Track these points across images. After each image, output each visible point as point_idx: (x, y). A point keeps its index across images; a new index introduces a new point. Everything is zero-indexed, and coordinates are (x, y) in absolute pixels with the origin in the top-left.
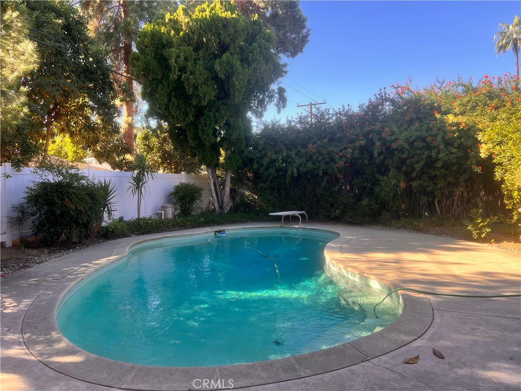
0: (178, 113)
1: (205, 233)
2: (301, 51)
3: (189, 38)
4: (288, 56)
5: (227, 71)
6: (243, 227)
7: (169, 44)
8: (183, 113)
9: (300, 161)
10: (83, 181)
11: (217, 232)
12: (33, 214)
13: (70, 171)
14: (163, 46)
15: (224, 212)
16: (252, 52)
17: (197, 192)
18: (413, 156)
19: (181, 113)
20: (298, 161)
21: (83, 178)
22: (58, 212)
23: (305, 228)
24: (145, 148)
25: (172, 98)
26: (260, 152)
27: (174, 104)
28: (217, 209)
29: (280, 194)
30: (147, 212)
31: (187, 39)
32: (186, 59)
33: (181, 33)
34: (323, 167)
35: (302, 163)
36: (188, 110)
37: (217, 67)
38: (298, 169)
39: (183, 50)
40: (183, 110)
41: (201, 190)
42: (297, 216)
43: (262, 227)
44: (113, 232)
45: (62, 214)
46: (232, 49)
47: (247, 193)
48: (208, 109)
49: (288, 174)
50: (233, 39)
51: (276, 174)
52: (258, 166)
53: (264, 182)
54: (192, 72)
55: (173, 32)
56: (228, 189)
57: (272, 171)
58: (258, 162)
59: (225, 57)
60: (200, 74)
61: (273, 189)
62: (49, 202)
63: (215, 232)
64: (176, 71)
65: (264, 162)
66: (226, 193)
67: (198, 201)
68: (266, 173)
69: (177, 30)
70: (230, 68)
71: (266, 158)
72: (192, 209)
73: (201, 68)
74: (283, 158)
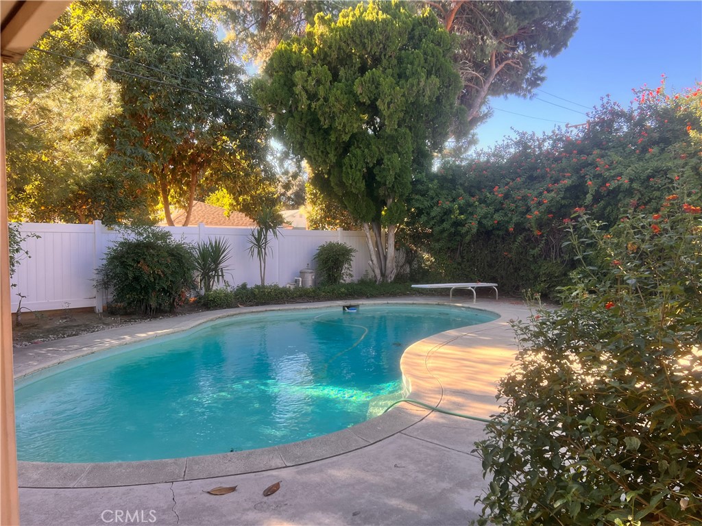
0: (315, 152)
1: (328, 307)
2: (565, 45)
3: (326, 54)
4: (545, 55)
5: (371, 92)
6: (386, 302)
7: (300, 66)
8: (322, 152)
9: (485, 210)
11: (347, 307)
14: (294, 69)
15: (387, 281)
16: (412, 63)
18: (650, 201)
19: (320, 153)
20: (482, 210)
22: (130, 276)
23: (469, 308)
24: (311, 198)
25: (307, 134)
26: (432, 198)
27: (309, 142)
28: (379, 277)
29: (463, 257)
31: (323, 57)
32: (319, 82)
33: (315, 50)
34: (515, 219)
35: (487, 214)
36: (328, 149)
37: (358, 89)
38: (480, 223)
39: (315, 71)
40: (321, 149)
41: (351, 251)
42: (471, 290)
43: (413, 304)
46: (384, 62)
47: (426, 256)
48: (356, 145)
49: (464, 230)
50: (384, 48)
51: (453, 230)
52: (426, 218)
53: (438, 241)
54: (326, 100)
55: (306, 49)
56: (391, 251)
57: (446, 225)
58: (428, 214)
59: (368, 74)
60: (337, 100)
61: (454, 251)
62: (124, 264)
63: (344, 307)
64: (304, 100)
65: (433, 214)
66: (389, 256)
67: (346, 266)
68: (437, 229)
69: (311, 46)
70: (377, 88)
71: (435, 208)
72: (340, 276)
73: (339, 92)
74: (460, 208)
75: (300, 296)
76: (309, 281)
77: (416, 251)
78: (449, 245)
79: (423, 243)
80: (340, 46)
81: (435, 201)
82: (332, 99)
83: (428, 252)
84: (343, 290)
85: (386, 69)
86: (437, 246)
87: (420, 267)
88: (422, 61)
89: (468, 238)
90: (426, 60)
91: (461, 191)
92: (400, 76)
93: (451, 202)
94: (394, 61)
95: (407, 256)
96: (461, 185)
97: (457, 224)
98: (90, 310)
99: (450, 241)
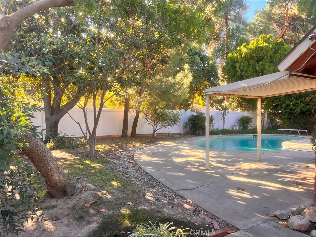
5: (262, 68)
7: (237, 62)
10: (204, 115)
12: (189, 125)
13: (199, 112)
14: (235, 62)
15: (264, 129)
16: (276, 58)
17: (249, 119)
20: (301, 105)
21: (203, 114)
22: (196, 124)
26: (282, 101)
29: (294, 121)
30: (228, 127)
31: (245, 58)
32: (244, 67)
33: (242, 56)
34: (314, 108)
35: (303, 106)
37: (257, 68)
38: (301, 109)
41: (252, 118)
42: (297, 132)
44: (213, 132)
45: (197, 125)
46: (266, 58)
47: (278, 120)
49: (295, 112)
50: (266, 54)
51: (290, 112)
52: (280, 108)
53: (284, 115)
54: (246, 72)
55: (239, 56)
56: (266, 119)
57: (287, 110)
58: (281, 106)
59: (261, 63)
60: (250, 71)
61: (290, 119)
62: (194, 121)
63: (253, 136)
64: (239, 72)
65: (283, 106)
66: (265, 120)
67: (250, 123)
68: (284, 111)
69: (241, 55)
70: (264, 67)
71: (283, 104)
72: (248, 127)
73: (250, 69)
74: (293, 104)
75: (237, 132)
76: (237, 128)
77: (274, 119)
78: (289, 117)
79: (277, 116)
80: (251, 54)
81: (283, 102)
82: (248, 71)
83: (279, 119)
84: (250, 131)
85: (266, 60)
86: (284, 117)
87: (276, 124)
88: (279, 57)
89: (296, 114)
90: (280, 57)
91: (293, 99)
92: (271, 62)
93: (289, 102)
94: (269, 58)
95: (271, 120)
96: (293, 96)
97: (291, 110)
98: (181, 134)
99: (289, 115)
